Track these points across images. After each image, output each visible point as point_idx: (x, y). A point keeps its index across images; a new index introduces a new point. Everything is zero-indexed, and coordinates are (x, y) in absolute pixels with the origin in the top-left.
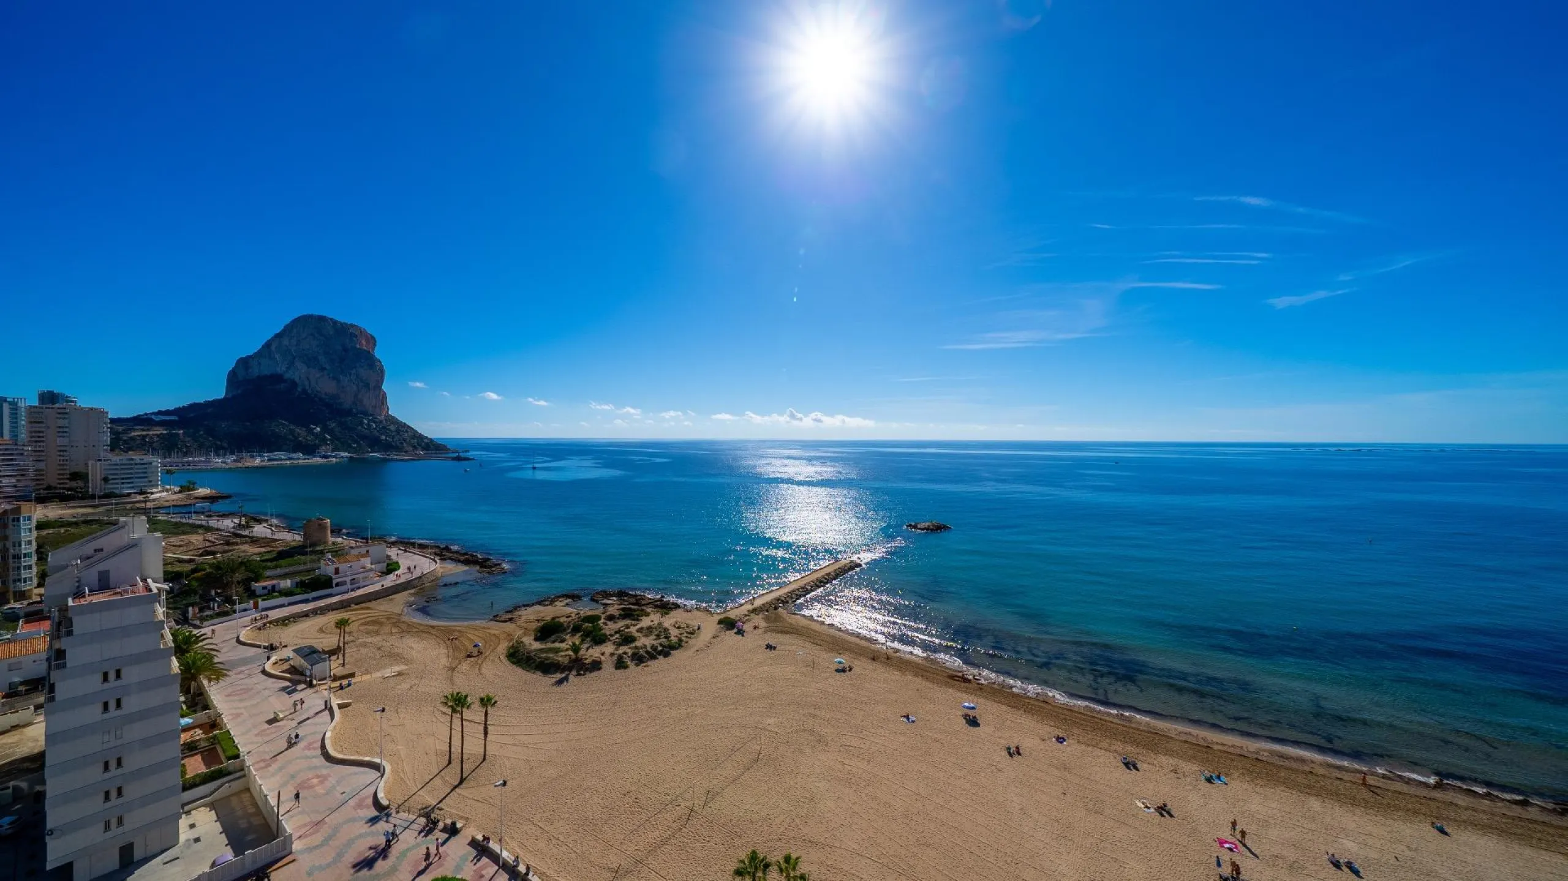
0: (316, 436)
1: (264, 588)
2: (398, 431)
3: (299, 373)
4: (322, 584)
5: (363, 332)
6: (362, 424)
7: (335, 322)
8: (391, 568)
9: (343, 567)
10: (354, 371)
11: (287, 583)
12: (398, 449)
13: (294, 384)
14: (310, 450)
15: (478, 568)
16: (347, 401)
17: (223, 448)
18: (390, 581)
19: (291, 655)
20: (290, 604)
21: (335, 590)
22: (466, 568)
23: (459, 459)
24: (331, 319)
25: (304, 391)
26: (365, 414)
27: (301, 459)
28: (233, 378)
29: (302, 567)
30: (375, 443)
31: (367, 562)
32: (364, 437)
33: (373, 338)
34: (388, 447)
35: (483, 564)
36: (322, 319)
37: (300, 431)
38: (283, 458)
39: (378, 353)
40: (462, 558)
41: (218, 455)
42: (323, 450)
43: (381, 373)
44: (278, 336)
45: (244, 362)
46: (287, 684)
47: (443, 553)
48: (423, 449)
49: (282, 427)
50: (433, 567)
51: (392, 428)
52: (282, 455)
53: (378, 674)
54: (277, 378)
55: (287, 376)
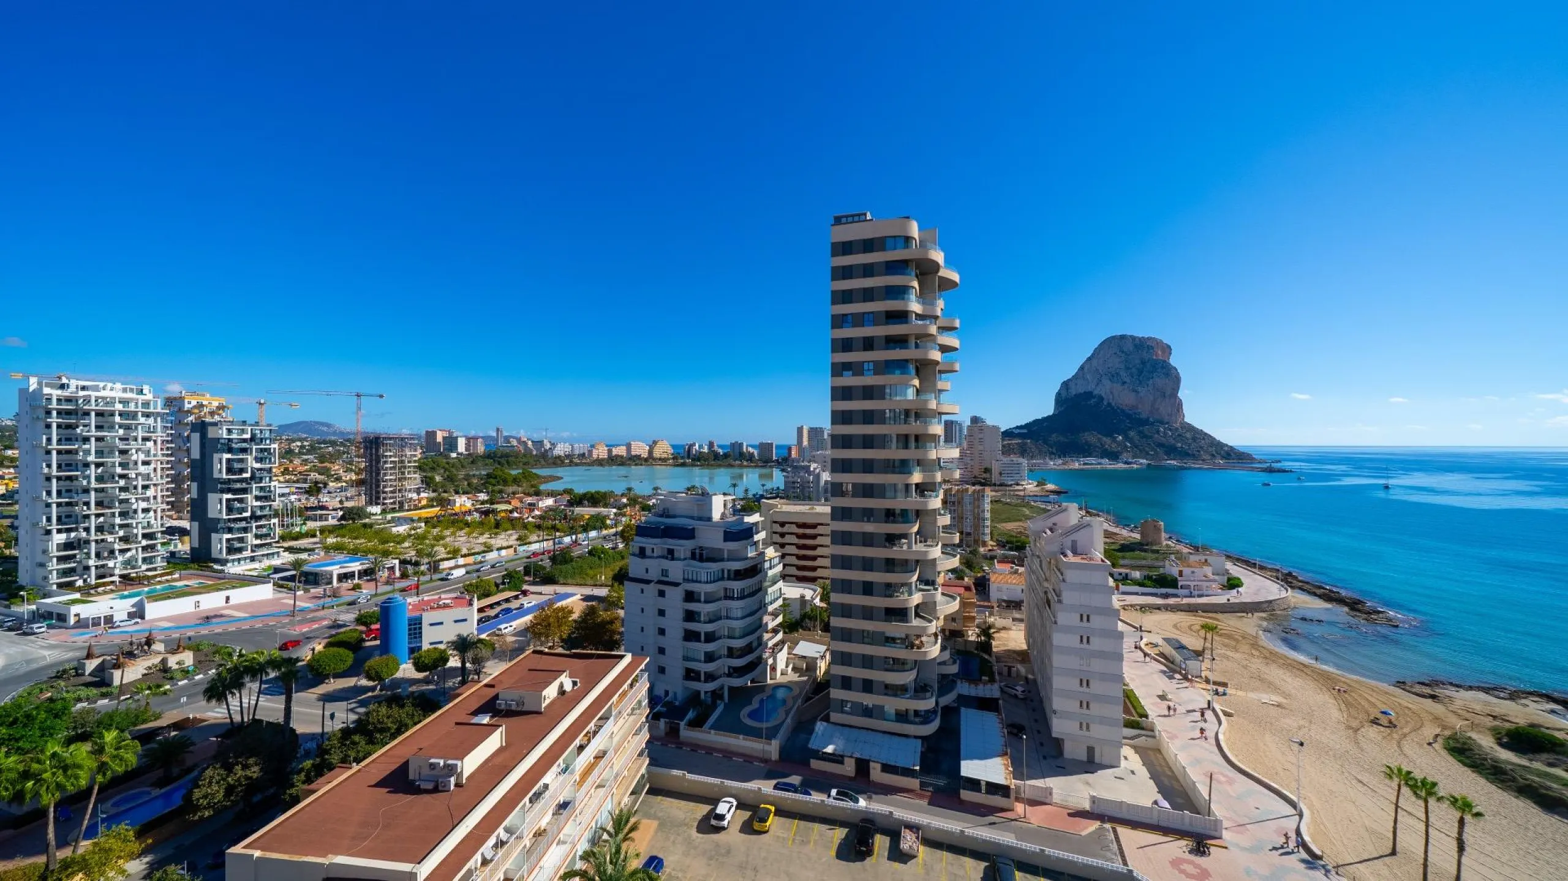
0: (1119, 444)
1: (1120, 574)
2: (1194, 439)
3: (1106, 389)
4: (1172, 583)
5: (1159, 343)
6: (1158, 432)
7: (1133, 338)
8: (1233, 584)
9: (1187, 571)
10: (1151, 382)
11: (1137, 575)
12: (1195, 457)
13: (1101, 399)
14: (1114, 456)
15: (1346, 609)
16: (1144, 412)
17: (1054, 454)
18: (1232, 596)
19: (1160, 642)
20: (1143, 594)
21: (1180, 592)
22: (1329, 606)
23: (1270, 470)
24: (1131, 336)
25: (1109, 404)
26: (1162, 423)
27: (1107, 464)
28: (1060, 400)
29: (1144, 562)
30: (1171, 451)
31: (1208, 571)
32: (1160, 445)
33: (1169, 347)
34: (1184, 455)
35: (1354, 605)
36: (1123, 337)
37: (1107, 440)
38: (1094, 463)
39: (1173, 361)
40: (1319, 592)
41: (1051, 459)
42: (1125, 456)
43: (1176, 380)
44: (1089, 359)
45: (1066, 385)
46: (1165, 669)
47: (1288, 580)
48: (1223, 458)
49: (1091, 437)
50: (1284, 594)
51: (1188, 435)
52: (1092, 460)
53: (1252, 695)
54: (1089, 395)
55: (1096, 392)
